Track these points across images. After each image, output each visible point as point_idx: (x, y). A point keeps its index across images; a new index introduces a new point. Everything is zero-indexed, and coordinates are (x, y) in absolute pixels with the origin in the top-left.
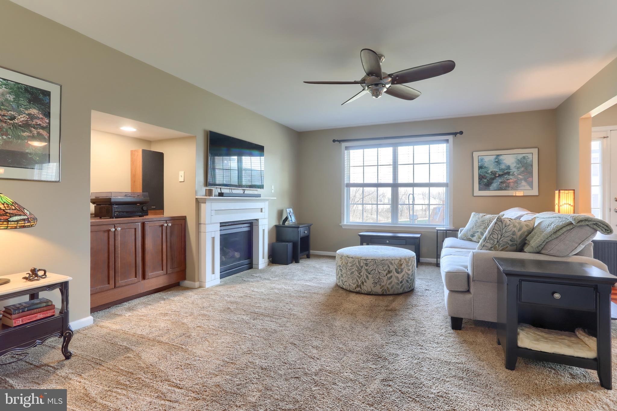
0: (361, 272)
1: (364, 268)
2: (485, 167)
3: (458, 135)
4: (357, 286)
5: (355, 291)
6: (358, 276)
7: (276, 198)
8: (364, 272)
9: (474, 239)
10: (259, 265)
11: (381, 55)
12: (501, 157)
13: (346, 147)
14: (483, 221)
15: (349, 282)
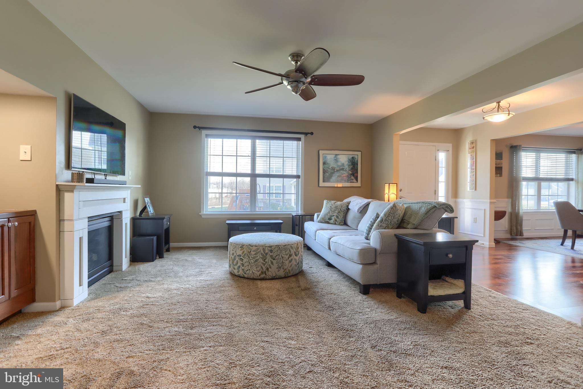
0: (266, 259)
1: (269, 254)
2: (328, 163)
3: (309, 135)
4: (262, 272)
5: (260, 278)
6: (262, 263)
7: (140, 186)
8: (268, 259)
9: (332, 221)
10: (123, 266)
11: (302, 55)
12: (338, 157)
13: (206, 135)
14: (336, 207)
15: (253, 270)
